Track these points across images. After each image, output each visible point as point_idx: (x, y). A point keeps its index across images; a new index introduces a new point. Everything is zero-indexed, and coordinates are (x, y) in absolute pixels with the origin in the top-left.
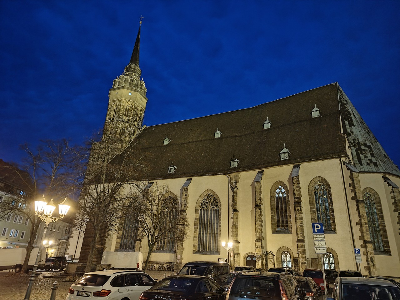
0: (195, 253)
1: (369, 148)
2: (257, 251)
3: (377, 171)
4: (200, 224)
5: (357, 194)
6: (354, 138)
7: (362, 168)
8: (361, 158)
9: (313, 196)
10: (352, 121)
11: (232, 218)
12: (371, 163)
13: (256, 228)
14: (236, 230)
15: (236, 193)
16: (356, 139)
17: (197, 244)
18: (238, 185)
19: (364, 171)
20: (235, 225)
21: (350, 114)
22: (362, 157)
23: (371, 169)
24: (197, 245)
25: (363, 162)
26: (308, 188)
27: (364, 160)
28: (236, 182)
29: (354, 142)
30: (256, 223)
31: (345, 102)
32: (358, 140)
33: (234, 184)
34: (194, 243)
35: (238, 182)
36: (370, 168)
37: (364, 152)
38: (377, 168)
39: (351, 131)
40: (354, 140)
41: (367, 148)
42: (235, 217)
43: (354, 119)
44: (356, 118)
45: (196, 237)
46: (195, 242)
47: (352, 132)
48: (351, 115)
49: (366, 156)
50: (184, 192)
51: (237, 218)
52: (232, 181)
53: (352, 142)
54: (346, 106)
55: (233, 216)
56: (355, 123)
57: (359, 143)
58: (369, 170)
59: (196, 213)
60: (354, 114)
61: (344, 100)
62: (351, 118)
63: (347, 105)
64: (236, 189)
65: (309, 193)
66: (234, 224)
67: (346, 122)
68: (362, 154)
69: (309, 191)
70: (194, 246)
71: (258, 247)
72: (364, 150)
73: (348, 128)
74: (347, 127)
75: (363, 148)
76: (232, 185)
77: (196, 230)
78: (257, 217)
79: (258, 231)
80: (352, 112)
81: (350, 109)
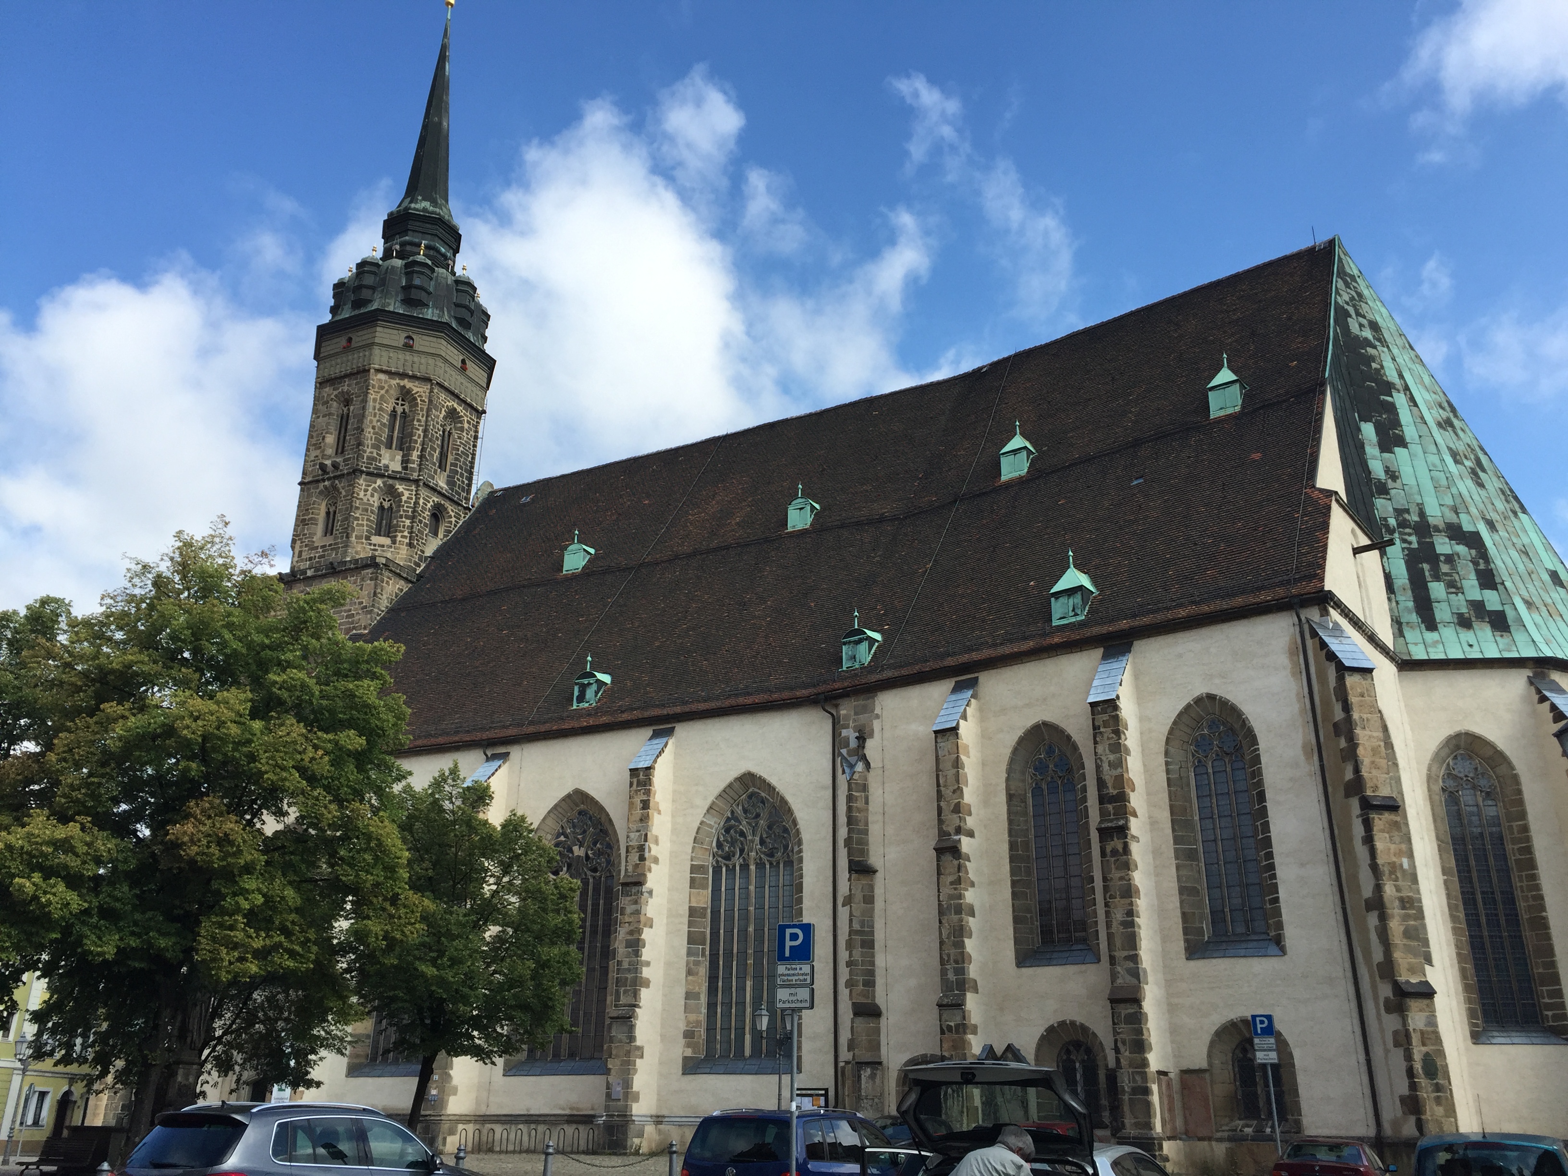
0: (691, 1067)
1: (1470, 547)
2: (945, 1046)
3: (1507, 655)
4: (715, 933)
5: (1364, 773)
6: (1401, 503)
7: (1435, 643)
8: (1432, 597)
9: (1188, 785)
10: (1397, 423)
11: (848, 901)
12: (1477, 617)
13: (942, 943)
14: (863, 955)
15: (864, 788)
16: (1414, 510)
17: (704, 1025)
18: (872, 748)
19: (1443, 656)
20: (857, 932)
21: (1388, 388)
22: (1437, 589)
23: (1476, 648)
24: (702, 1031)
25: (1442, 613)
26: (1163, 749)
27: (1444, 605)
28: (862, 739)
29: (1403, 524)
30: (940, 922)
31: (1367, 334)
32: (1422, 514)
33: (853, 744)
34: (688, 1023)
35: (871, 735)
36: (1473, 641)
37: (1445, 568)
38: (1503, 641)
39: (1387, 470)
40: (1399, 512)
41: (1461, 549)
42: (859, 896)
43: (1405, 415)
44: (1416, 405)
45: (696, 996)
46: (693, 1017)
47: (1393, 475)
48: (1394, 394)
49: (1454, 587)
50: (636, 791)
51: (869, 899)
52: (844, 733)
53: (1392, 522)
54: (1370, 351)
55: (850, 890)
56: (1409, 431)
57: (1423, 528)
58: (1467, 648)
59: (693, 883)
60: (1407, 388)
61: (1361, 326)
62: (1392, 409)
63: (1375, 347)
64: (860, 767)
65: (1168, 772)
66: (856, 926)
67: (1368, 430)
68: (1437, 577)
69: (1167, 763)
70: (688, 1035)
71: (950, 1028)
72: (1450, 559)
73: (1374, 458)
74: (1372, 450)
75: (1443, 545)
76: (844, 751)
77: (697, 963)
78: (947, 890)
79: (949, 955)
80: (1401, 376)
81: (1388, 364)
